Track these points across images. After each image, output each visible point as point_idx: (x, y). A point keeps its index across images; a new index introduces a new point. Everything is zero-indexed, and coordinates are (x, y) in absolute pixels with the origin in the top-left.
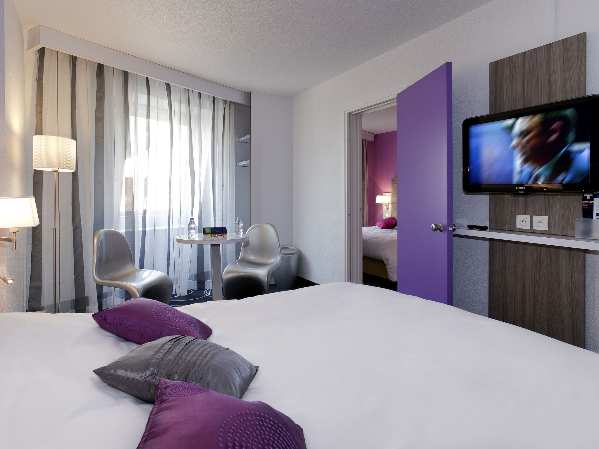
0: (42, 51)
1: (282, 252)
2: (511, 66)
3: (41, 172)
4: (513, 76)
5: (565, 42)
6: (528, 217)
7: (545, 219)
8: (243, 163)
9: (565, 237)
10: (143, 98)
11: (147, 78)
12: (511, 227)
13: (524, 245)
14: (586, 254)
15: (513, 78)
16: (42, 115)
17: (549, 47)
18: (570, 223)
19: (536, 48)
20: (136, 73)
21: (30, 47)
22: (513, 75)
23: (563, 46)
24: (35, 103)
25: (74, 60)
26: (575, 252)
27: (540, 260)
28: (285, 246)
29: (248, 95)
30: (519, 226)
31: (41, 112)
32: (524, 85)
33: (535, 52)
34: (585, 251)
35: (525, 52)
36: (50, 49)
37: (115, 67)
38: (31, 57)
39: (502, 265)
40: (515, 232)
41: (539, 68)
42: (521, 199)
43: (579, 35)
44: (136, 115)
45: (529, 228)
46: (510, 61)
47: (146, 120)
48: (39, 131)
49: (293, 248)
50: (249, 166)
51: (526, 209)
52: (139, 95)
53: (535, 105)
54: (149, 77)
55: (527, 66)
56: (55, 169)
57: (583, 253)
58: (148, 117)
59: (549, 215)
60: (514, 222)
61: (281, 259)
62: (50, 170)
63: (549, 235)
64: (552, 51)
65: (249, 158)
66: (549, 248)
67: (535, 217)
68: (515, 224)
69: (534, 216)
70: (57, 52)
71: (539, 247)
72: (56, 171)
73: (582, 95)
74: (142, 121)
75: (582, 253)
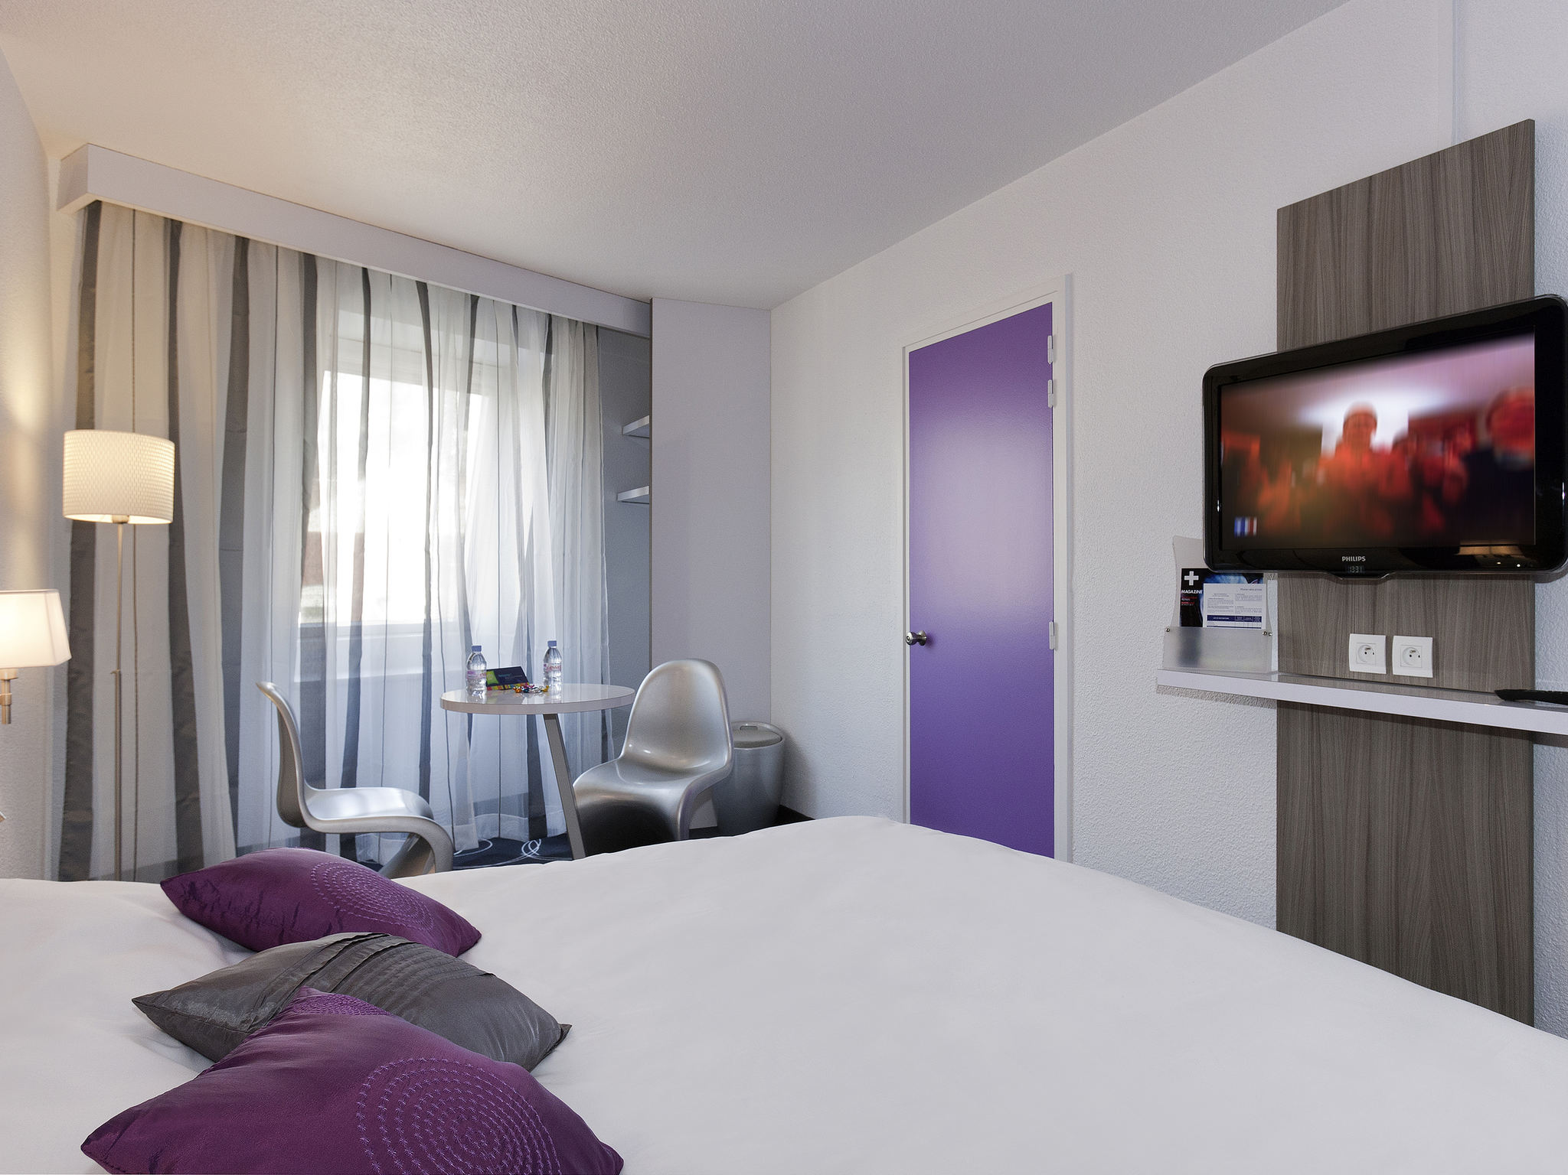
0: (94, 210)
1: (735, 740)
2: (1335, 217)
3: (92, 525)
4: (1340, 246)
5: (1477, 149)
6: (1379, 641)
7: (1425, 644)
8: (635, 493)
9: (1478, 695)
10: (351, 322)
11: (365, 270)
12: (1334, 668)
13: (1368, 721)
14: (1536, 747)
15: (1340, 250)
16: (92, 378)
17: (1434, 162)
18: (1491, 657)
19: (1401, 167)
20: (335, 258)
21: (65, 200)
22: (1340, 239)
23: (1472, 158)
24: (75, 348)
25: (174, 229)
26: (1504, 740)
27: (1412, 761)
28: (745, 722)
29: (645, 307)
30: (1356, 665)
31: (91, 370)
32: (1369, 270)
33: (1398, 175)
34: (1534, 738)
35: (1371, 177)
36: (113, 205)
37: (280, 245)
38: (67, 226)
39: (1313, 773)
40: (1348, 683)
41: (1408, 221)
42: (1360, 591)
43: (1513, 129)
44: (334, 370)
45: (1382, 670)
46: (1332, 202)
47: (359, 380)
48: (86, 420)
49: (768, 727)
50: (647, 502)
51: (1374, 616)
52: (343, 315)
53: (1397, 325)
54: (370, 267)
55: (1376, 216)
56: (120, 518)
57: (1526, 742)
58: (367, 373)
59: (1437, 633)
60: (1341, 654)
61: (732, 760)
62: (108, 519)
63: (1435, 692)
64: (1442, 175)
65: (648, 481)
66: (1436, 727)
67: (1397, 640)
68: (1345, 659)
69: (1395, 637)
70: (132, 213)
71: (1409, 726)
72: (122, 523)
73: (1521, 296)
74: (350, 384)
75: (1523, 743)
